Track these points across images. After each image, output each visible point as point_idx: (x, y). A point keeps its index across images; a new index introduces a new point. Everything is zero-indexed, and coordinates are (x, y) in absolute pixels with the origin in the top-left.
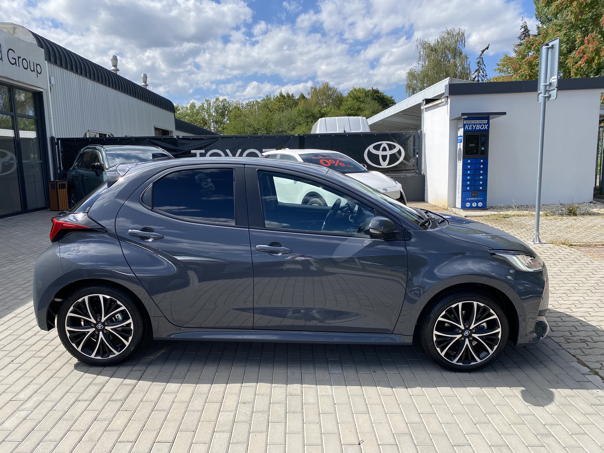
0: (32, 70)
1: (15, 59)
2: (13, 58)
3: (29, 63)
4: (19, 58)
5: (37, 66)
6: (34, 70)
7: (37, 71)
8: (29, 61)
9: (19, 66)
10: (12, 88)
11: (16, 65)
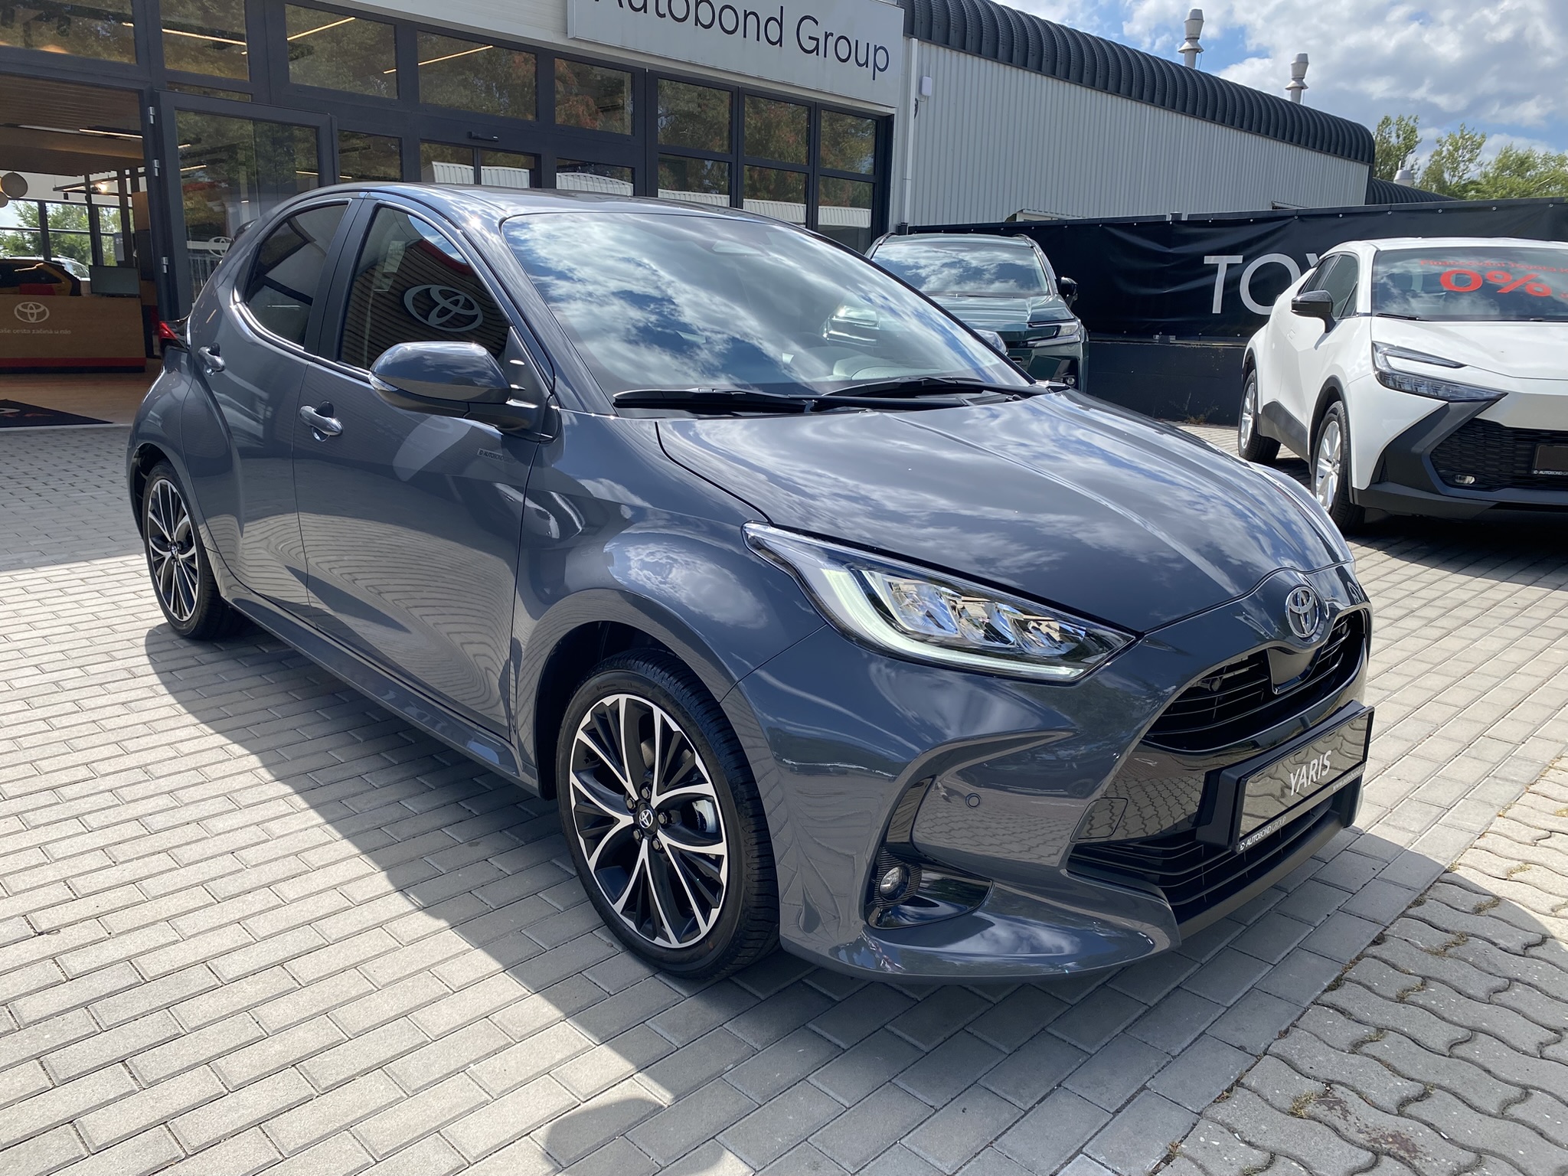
0: (862, 61)
1: (817, 40)
2: (810, 38)
3: (854, 48)
4: (827, 36)
5: (876, 50)
6: (866, 63)
7: (875, 64)
8: (857, 41)
9: (825, 56)
10: (814, 110)
11: (817, 54)
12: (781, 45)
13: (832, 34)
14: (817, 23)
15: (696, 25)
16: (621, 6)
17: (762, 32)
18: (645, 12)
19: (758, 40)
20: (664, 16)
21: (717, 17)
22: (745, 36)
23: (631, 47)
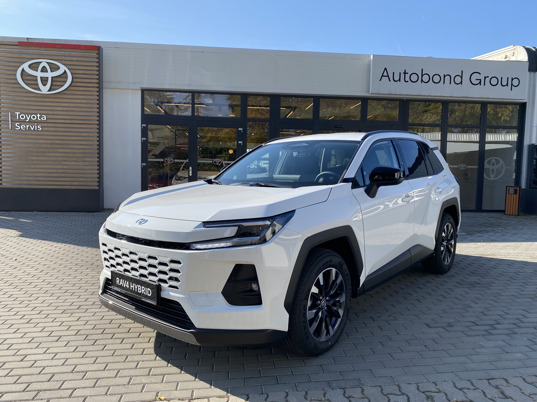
0: (505, 84)
1: (480, 80)
2: (476, 80)
3: (500, 80)
4: (485, 78)
5: (512, 80)
6: (507, 85)
7: (512, 85)
8: (502, 78)
9: (484, 85)
10: (484, 104)
11: (480, 85)
12: (461, 84)
13: (488, 77)
14: (480, 74)
15: (422, 82)
16: (390, 81)
17: (452, 80)
18: (400, 81)
19: (450, 83)
20: (408, 81)
21: (431, 79)
22: (444, 83)
23: (393, 93)
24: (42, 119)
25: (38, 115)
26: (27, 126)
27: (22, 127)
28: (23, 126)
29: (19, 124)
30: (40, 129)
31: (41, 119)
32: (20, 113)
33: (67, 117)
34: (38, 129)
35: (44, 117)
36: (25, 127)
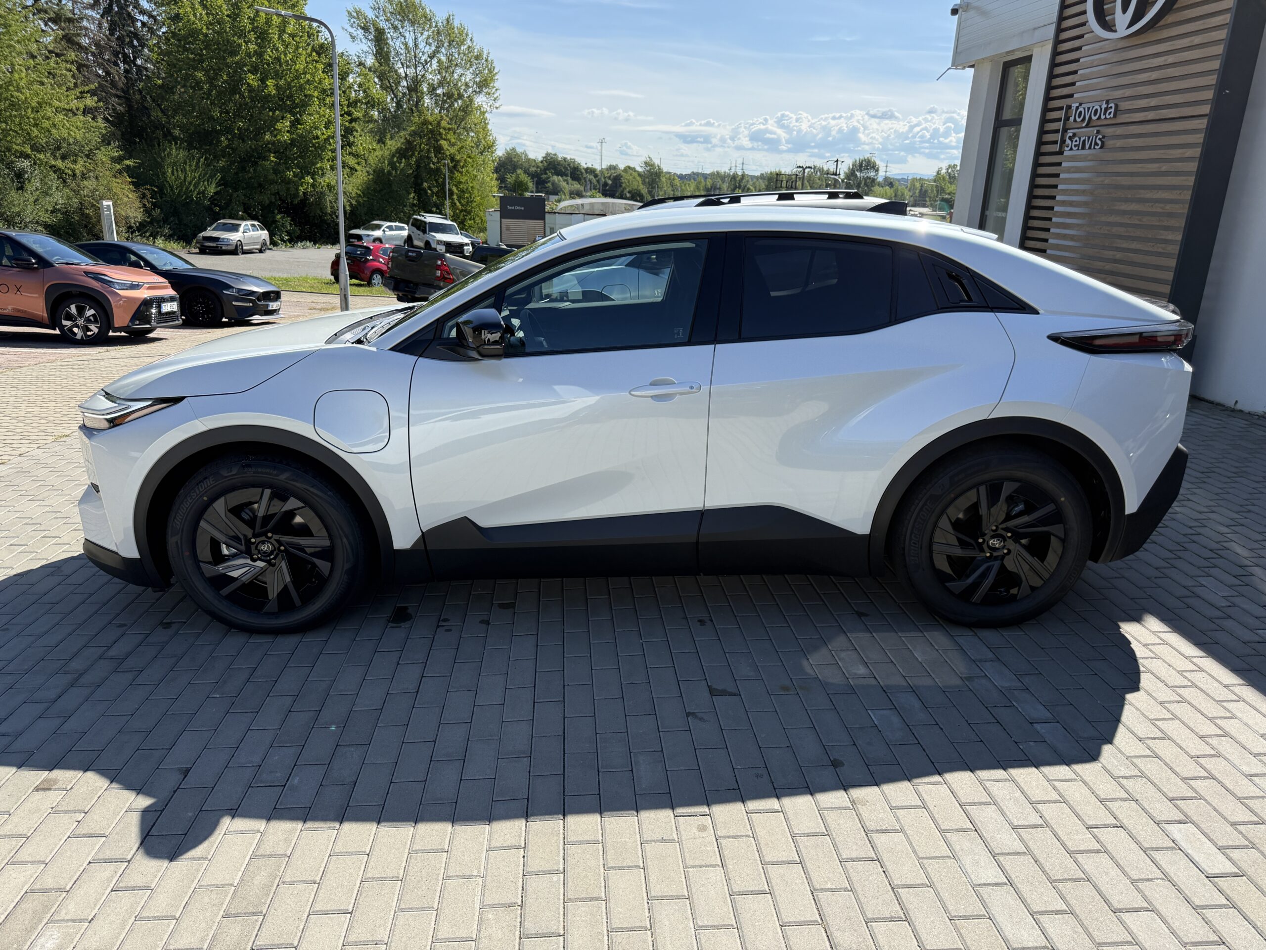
24: (1108, 117)
25: (1104, 106)
26: (1082, 139)
27: (1074, 143)
28: (1076, 141)
29: (1071, 135)
30: (1098, 145)
31: (1106, 118)
32: (1077, 104)
33: (1154, 102)
34: (1096, 147)
35: (1111, 107)
36: (1077, 143)
